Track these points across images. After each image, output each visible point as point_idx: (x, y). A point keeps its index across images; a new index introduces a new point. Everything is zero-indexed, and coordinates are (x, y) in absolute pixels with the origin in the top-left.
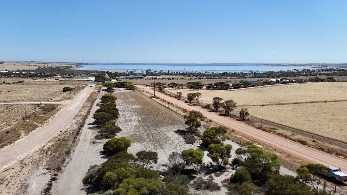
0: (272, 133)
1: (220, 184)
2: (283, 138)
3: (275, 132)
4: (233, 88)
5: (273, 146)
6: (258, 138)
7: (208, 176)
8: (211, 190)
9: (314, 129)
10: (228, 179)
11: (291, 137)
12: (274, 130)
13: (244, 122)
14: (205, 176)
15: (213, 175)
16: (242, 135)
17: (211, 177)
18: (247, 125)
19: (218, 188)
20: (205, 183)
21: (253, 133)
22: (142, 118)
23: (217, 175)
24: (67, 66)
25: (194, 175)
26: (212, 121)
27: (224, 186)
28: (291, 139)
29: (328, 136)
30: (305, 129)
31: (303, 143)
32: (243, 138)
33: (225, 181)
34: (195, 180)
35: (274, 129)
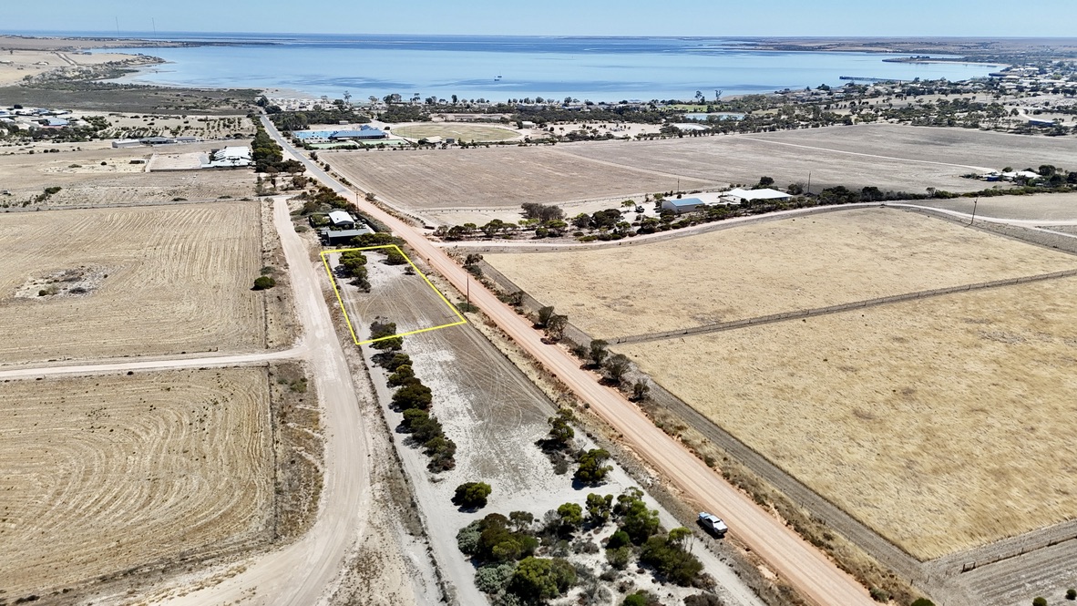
0: (675, 438)
1: (599, 545)
2: (687, 451)
3: (680, 436)
5: (669, 473)
6: (653, 453)
7: (587, 534)
9: (739, 425)
10: (607, 538)
11: (699, 450)
12: (680, 432)
14: (584, 533)
15: (592, 532)
16: (632, 446)
17: (589, 535)
18: (644, 415)
19: (598, 551)
20: (584, 544)
21: (648, 440)
23: (596, 533)
25: (572, 534)
26: (591, 405)
27: (603, 548)
28: (697, 454)
29: (751, 445)
30: (727, 424)
31: (709, 462)
32: (634, 453)
33: (604, 541)
34: (574, 541)
35: (681, 428)
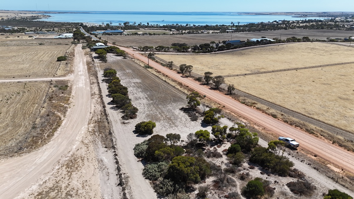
0: (253, 107)
1: (222, 153)
2: (261, 112)
3: (255, 106)
4: (218, 50)
5: (254, 121)
6: (243, 113)
7: (213, 147)
8: (217, 158)
9: (283, 103)
10: (226, 150)
11: (267, 111)
12: (254, 105)
13: (231, 96)
14: (211, 147)
15: (216, 146)
16: (231, 110)
17: (215, 148)
18: (234, 99)
19: (221, 156)
20: (212, 153)
21: (239, 108)
22: (148, 95)
23: (219, 147)
24: (32, 16)
25: (204, 147)
26: (206, 96)
27: (224, 154)
28: (266, 113)
29: (293, 109)
30: (277, 102)
31: (274, 116)
32: (232, 113)
33: (224, 151)
34: (206, 151)
35: (254, 103)
